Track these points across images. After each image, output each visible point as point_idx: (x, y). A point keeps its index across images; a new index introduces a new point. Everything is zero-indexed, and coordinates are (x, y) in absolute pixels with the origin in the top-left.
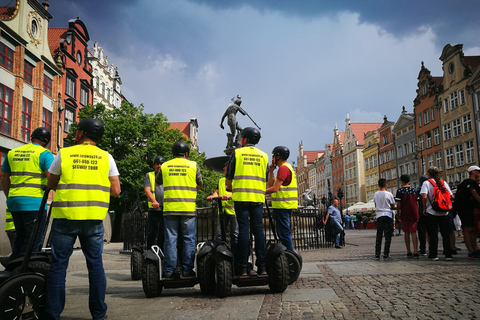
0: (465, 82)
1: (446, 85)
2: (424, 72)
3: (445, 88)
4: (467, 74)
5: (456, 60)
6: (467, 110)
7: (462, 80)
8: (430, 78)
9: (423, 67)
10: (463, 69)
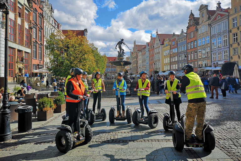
0: (208, 22)
1: (200, 22)
2: (192, 15)
3: (200, 24)
4: (209, 18)
5: (205, 11)
6: (208, 34)
7: (207, 21)
8: (194, 18)
9: (191, 12)
10: (208, 16)
